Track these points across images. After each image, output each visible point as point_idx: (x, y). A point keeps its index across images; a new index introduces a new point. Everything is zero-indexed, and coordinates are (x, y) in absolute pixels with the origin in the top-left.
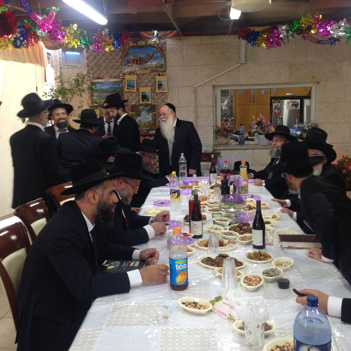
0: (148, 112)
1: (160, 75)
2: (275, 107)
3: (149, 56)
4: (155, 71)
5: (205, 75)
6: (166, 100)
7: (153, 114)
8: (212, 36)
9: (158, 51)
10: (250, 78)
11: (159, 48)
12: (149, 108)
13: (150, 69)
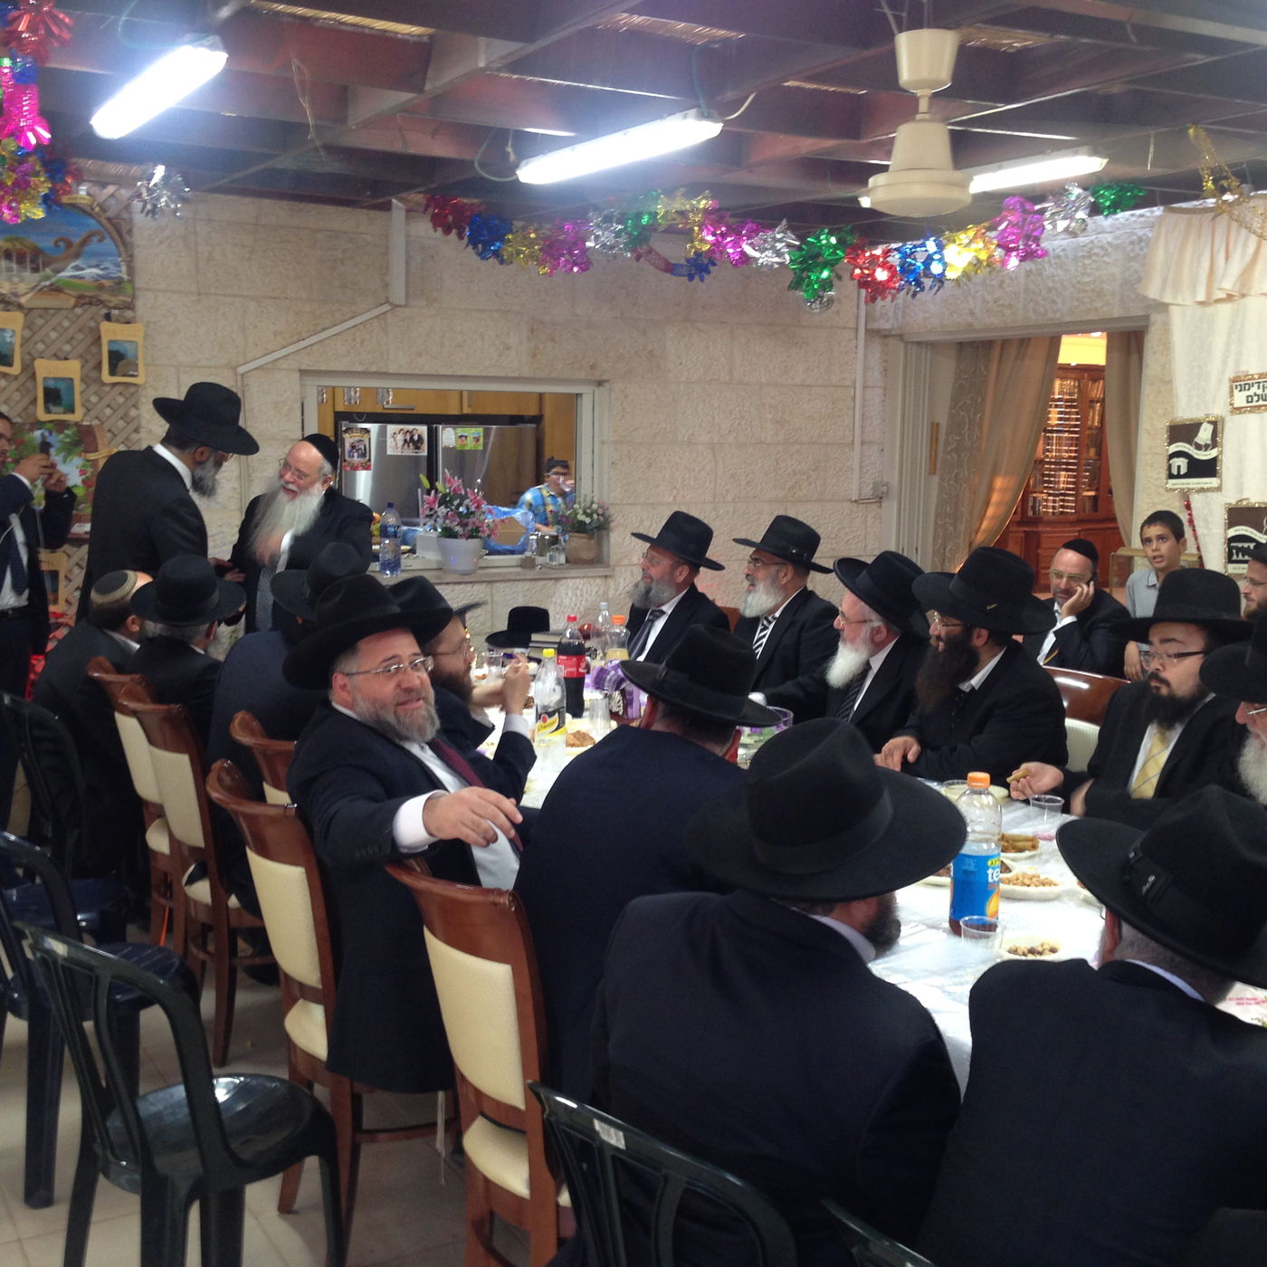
0: (63, 454)
1: (113, 318)
2: (353, 447)
3: (69, 244)
4: (91, 304)
5: (276, 333)
6: (133, 413)
7: (88, 461)
8: (297, 203)
9: (106, 230)
10: (420, 355)
11: (109, 219)
12: (67, 436)
13: (74, 293)
